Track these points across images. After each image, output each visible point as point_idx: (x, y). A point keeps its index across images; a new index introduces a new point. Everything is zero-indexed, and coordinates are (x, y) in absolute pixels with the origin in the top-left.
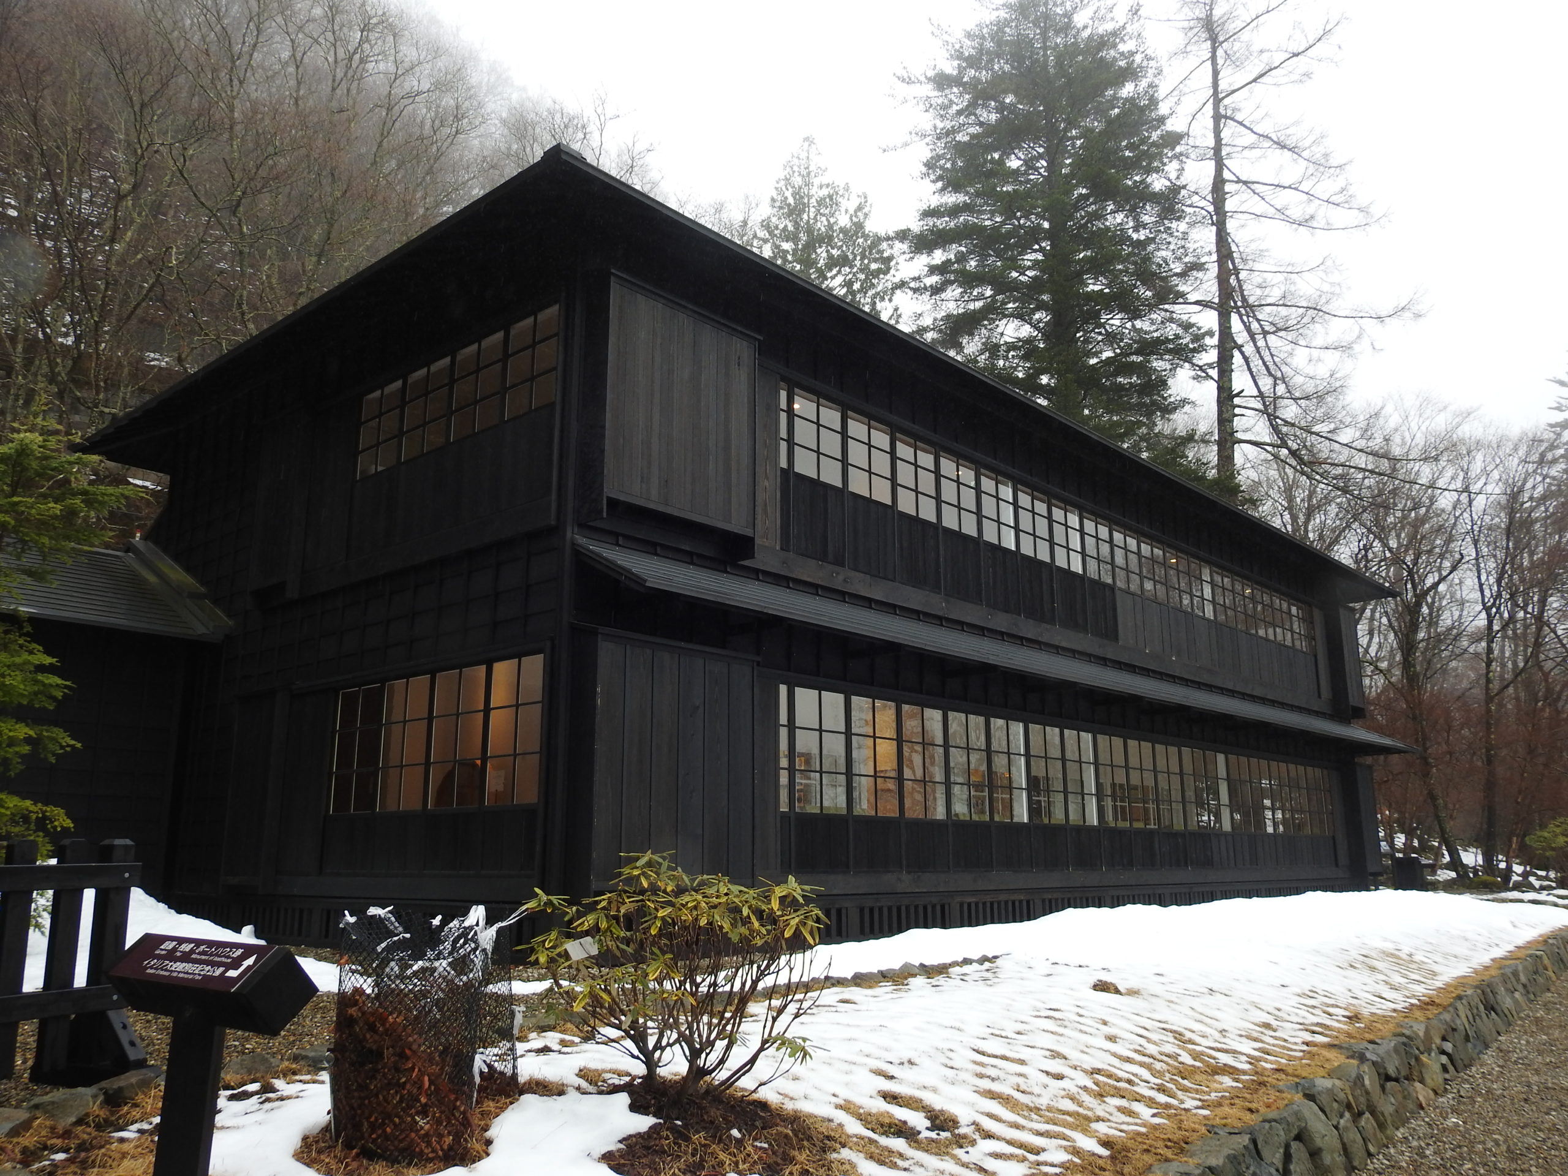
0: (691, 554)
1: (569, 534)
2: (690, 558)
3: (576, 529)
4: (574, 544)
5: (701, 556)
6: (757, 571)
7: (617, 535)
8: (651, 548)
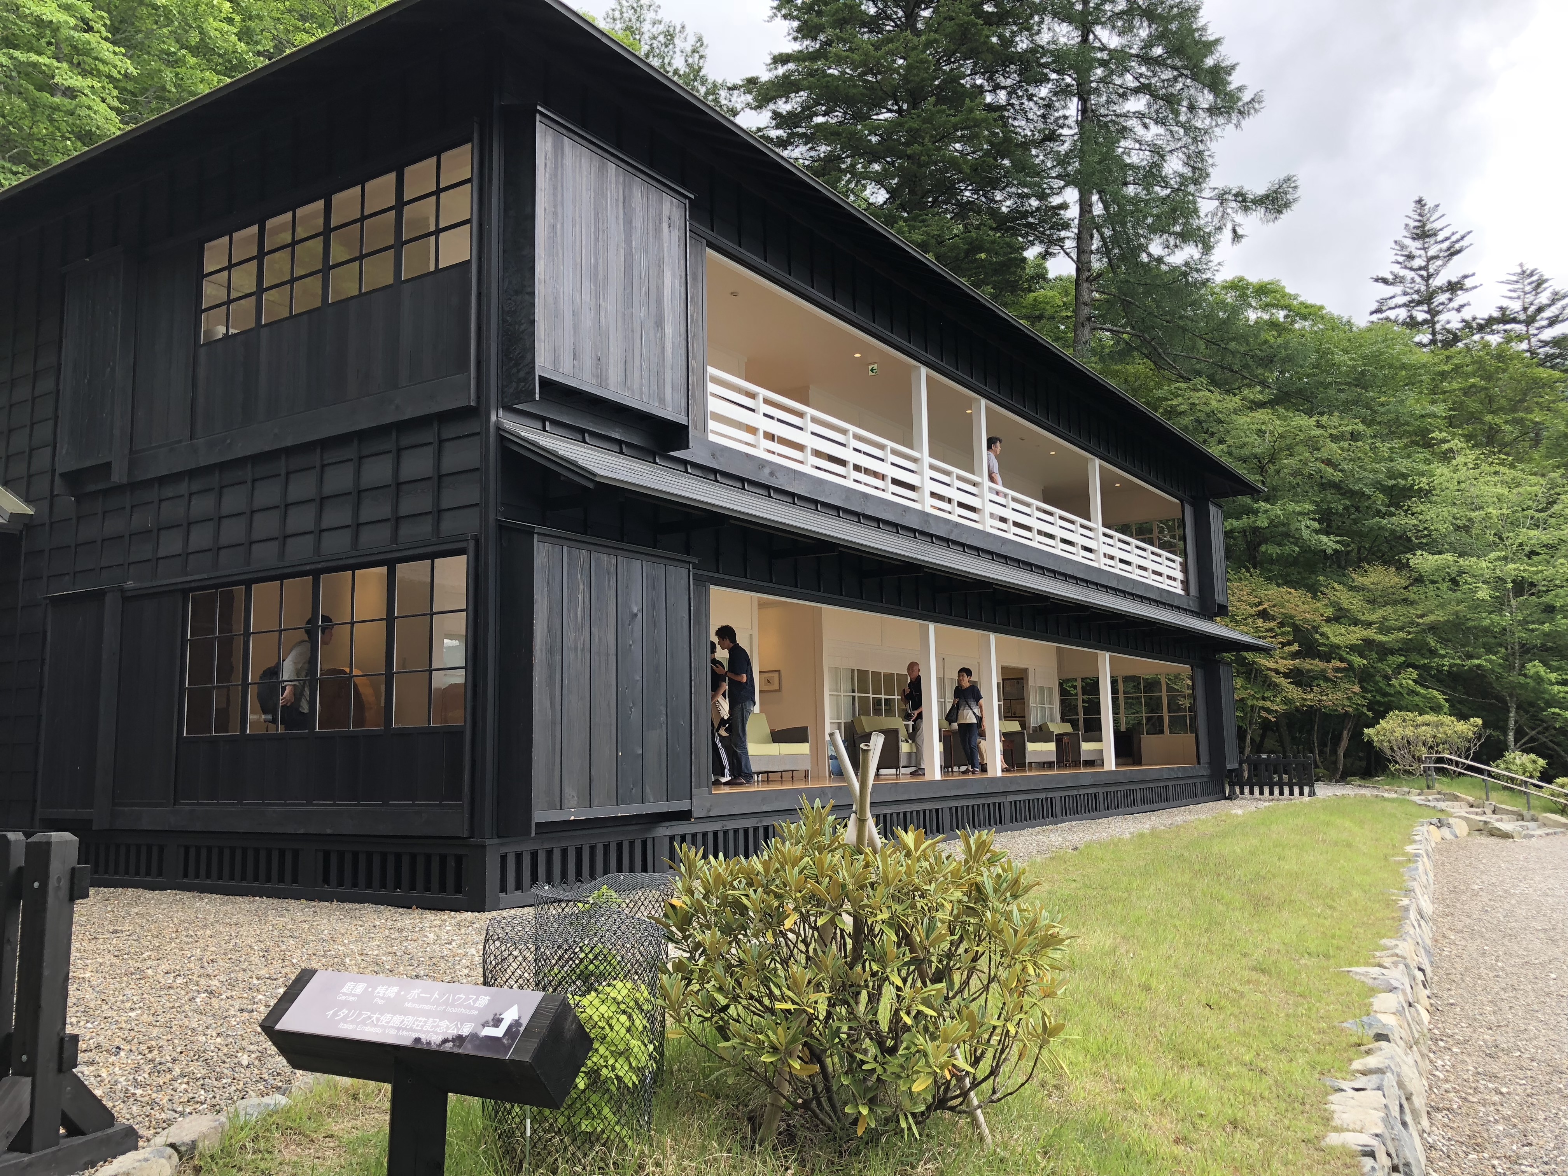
0: (620, 443)
1: (493, 418)
2: (620, 447)
3: (500, 412)
4: (499, 428)
5: (630, 445)
6: (685, 463)
7: (543, 420)
8: (581, 435)
